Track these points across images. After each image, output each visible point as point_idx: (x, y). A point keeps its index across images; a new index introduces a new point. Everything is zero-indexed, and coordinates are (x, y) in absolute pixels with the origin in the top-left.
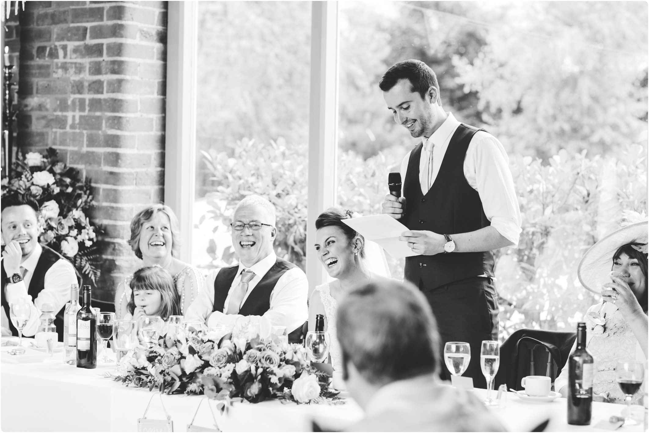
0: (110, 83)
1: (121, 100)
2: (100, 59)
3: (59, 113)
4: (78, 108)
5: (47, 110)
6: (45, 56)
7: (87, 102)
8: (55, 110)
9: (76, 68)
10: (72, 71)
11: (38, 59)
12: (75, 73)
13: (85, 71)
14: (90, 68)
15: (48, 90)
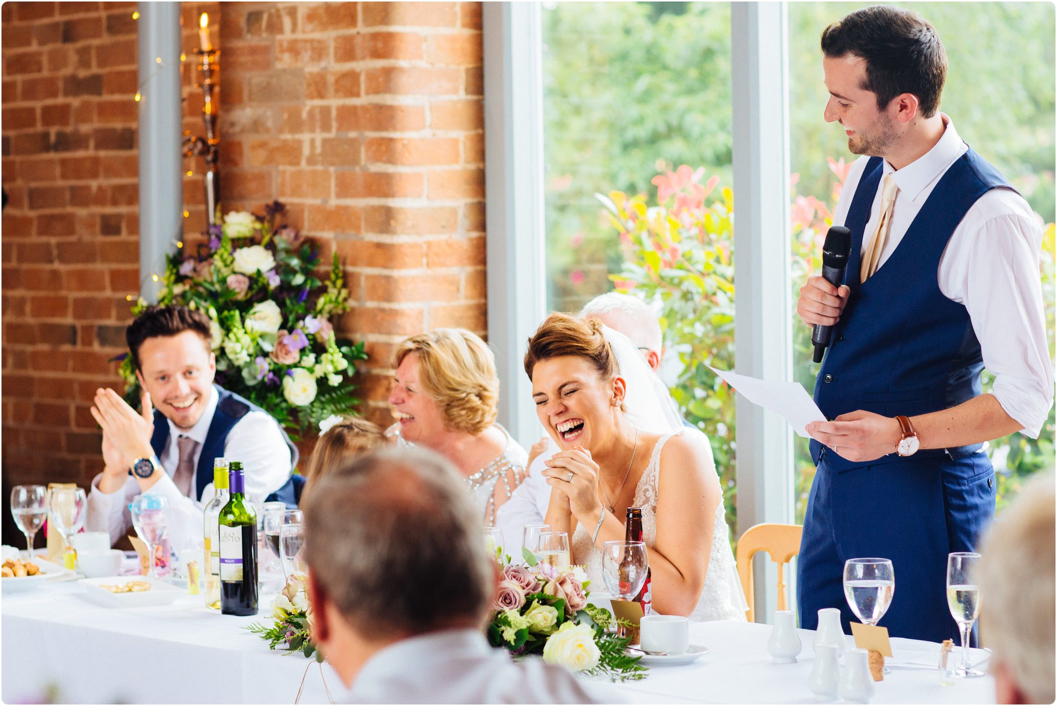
0: (372, 76)
1: (391, 108)
2: (352, 31)
3: (288, 136)
4: (318, 124)
5: (267, 130)
6: (260, 28)
7: (334, 113)
8: (281, 131)
9: (313, 49)
10: (306, 55)
11: (249, 36)
12: (313, 59)
13: (328, 55)
14: (336, 48)
15: (268, 93)
